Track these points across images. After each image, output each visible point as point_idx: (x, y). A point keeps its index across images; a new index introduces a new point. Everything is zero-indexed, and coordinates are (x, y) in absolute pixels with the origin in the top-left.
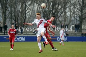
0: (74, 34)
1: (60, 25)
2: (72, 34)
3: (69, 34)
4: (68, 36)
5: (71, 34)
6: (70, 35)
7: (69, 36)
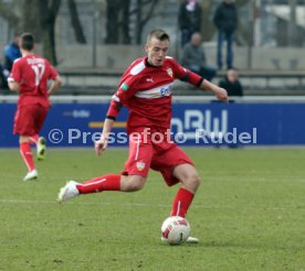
0: (293, 82)
1: (176, 9)
2: (275, 83)
3: (244, 82)
4: (236, 99)
5: (262, 83)
6: (258, 91)
7: (247, 99)
